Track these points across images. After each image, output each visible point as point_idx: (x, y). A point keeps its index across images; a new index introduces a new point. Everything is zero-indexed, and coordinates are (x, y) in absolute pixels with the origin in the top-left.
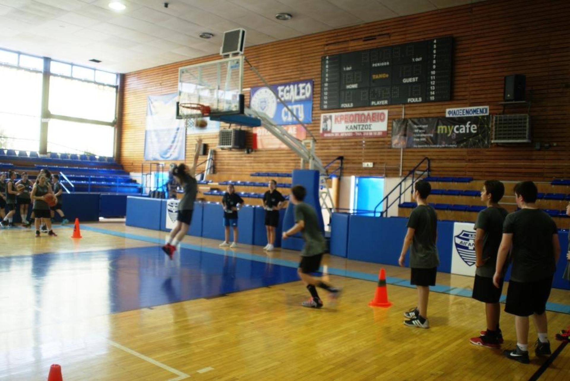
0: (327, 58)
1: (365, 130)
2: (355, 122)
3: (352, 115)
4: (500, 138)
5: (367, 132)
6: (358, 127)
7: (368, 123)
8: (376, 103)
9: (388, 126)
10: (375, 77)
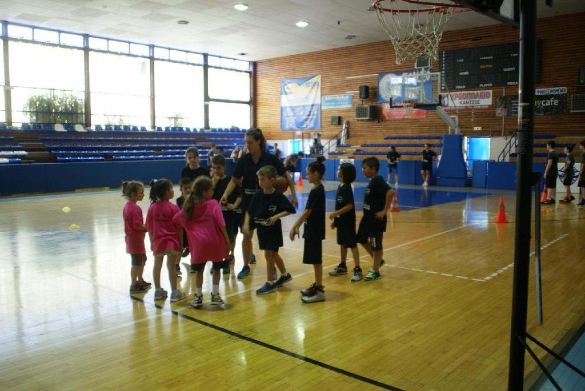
0: (444, 52)
1: (475, 105)
2: (467, 99)
3: (464, 94)
4: (576, 109)
5: (476, 106)
6: (469, 102)
7: (477, 99)
8: (483, 85)
9: (493, 102)
10: (482, 67)
